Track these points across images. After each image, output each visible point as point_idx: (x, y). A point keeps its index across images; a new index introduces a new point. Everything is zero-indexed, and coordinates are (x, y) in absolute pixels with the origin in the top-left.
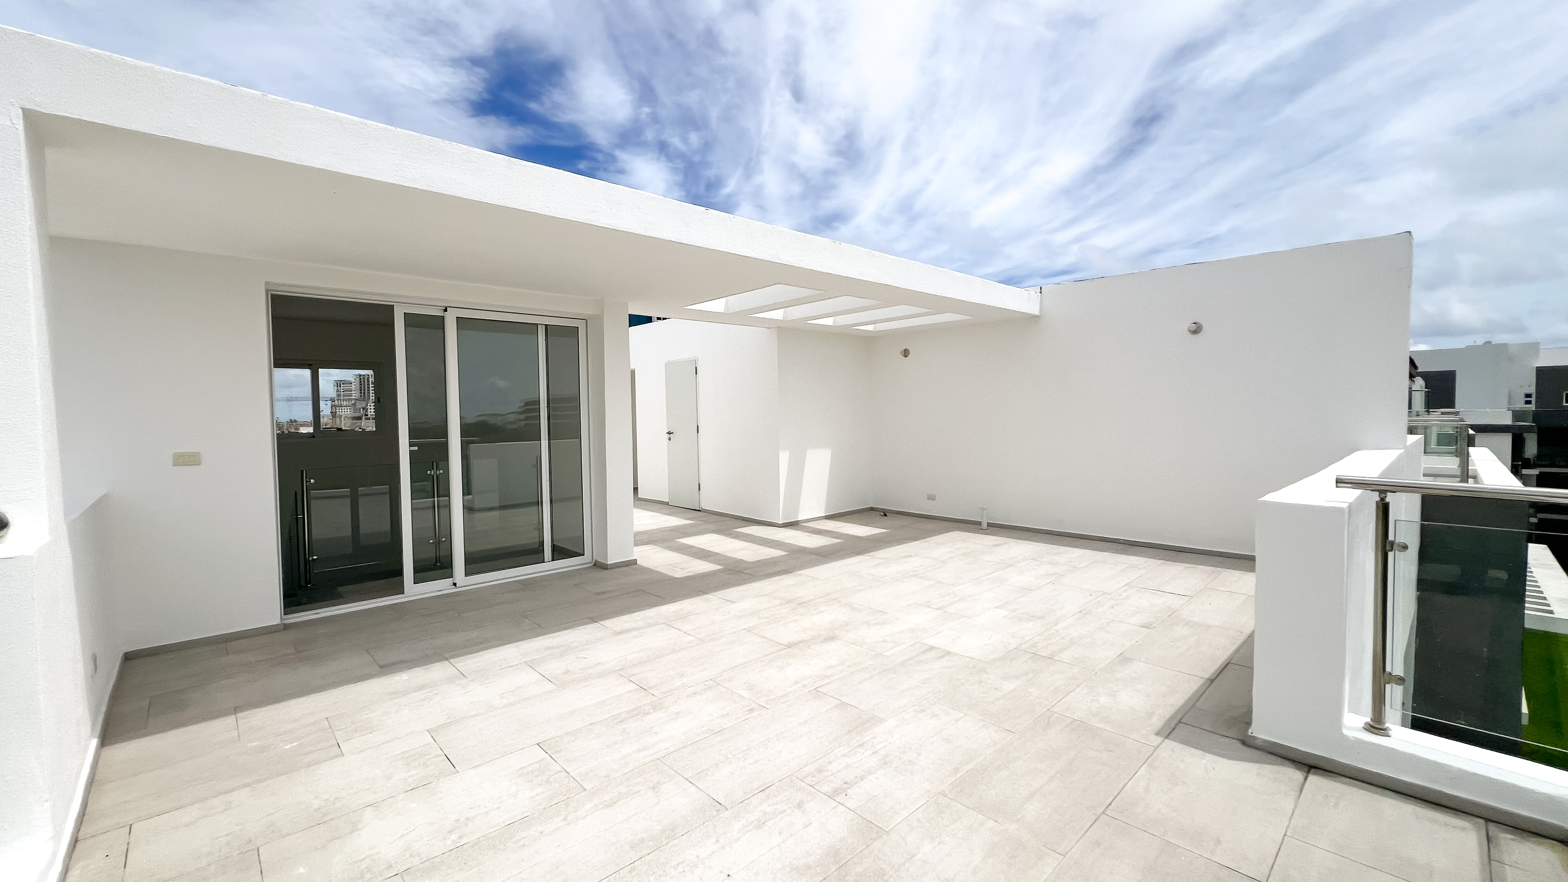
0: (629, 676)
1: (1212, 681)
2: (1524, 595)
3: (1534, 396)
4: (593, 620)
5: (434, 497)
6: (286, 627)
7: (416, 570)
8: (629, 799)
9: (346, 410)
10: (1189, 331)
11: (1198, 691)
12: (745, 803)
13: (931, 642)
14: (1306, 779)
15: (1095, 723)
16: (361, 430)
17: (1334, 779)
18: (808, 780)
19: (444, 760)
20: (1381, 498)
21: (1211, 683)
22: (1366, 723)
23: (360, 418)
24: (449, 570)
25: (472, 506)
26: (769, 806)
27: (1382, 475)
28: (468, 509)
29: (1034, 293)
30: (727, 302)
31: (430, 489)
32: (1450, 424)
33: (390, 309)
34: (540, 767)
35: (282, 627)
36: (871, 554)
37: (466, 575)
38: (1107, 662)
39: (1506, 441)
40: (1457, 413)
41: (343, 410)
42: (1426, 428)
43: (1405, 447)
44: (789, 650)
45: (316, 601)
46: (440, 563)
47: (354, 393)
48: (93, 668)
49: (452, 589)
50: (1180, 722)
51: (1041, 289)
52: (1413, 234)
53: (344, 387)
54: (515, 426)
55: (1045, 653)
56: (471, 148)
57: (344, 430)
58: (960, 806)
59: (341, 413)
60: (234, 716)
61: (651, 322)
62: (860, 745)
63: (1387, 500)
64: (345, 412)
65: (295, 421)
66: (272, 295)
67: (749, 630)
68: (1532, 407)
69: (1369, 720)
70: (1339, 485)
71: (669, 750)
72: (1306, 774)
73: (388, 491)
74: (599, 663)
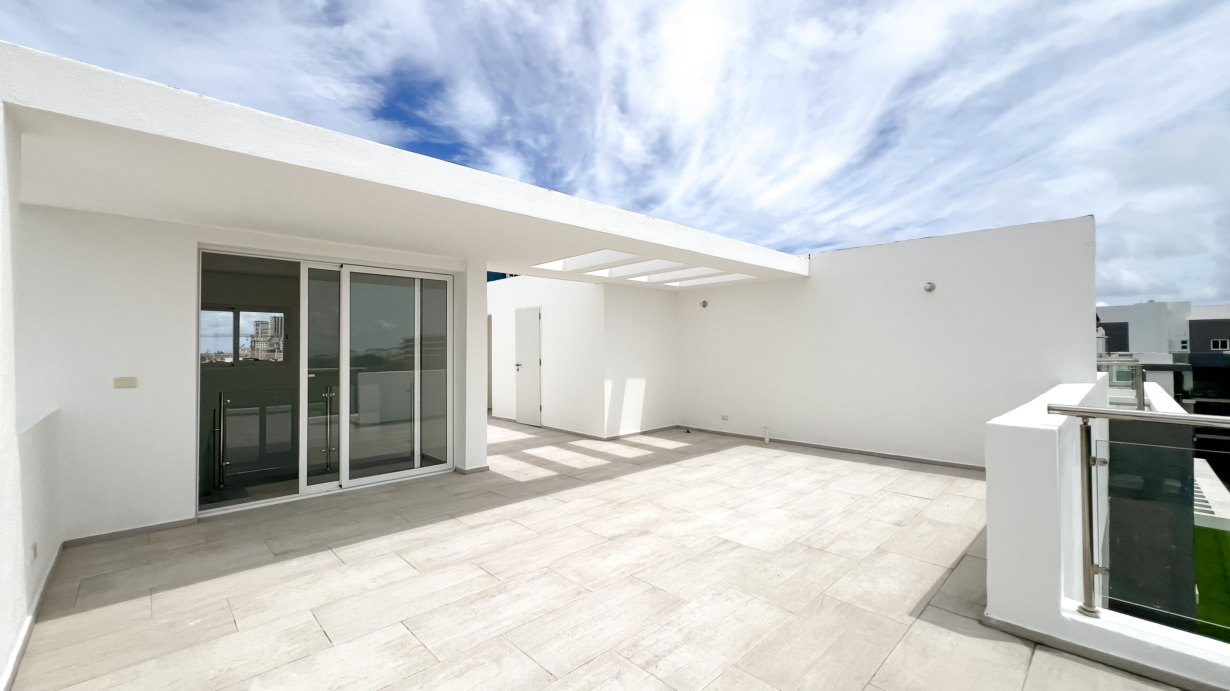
0: (479, 564)
1: (952, 569)
2: (1193, 500)
3: (1188, 343)
4: (452, 516)
5: (327, 415)
6: (199, 521)
7: (309, 474)
8: (476, 670)
9: (260, 345)
10: (925, 288)
11: (942, 578)
12: (572, 674)
13: (725, 536)
14: (1033, 653)
15: (859, 605)
16: (274, 360)
17: (1056, 654)
18: (625, 654)
19: (322, 636)
20: (1084, 422)
21: (952, 571)
22: (1080, 607)
23: (274, 351)
24: (335, 475)
25: (358, 422)
26: (592, 676)
27: (1081, 403)
28: (354, 424)
29: (804, 259)
30: (564, 263)
31: (324, 407)
32: (1128, 364)
33: (296, 266)
34: (402, 641)
35: (197, 521)
36: (677, 463)
37: (350, 478)
38: (868, 553)
39: (1169, 377)
40: (1131, 355)
41: (258, 345)
42: (1108, 366)
43: (1096, 382)
44: (610, 542)
45: (227, 499)
46: (330, 468)
47: (270, 332)
48: (33, 555)
49: (339, 489)
50: (928, 604)
51: (809, 256)
52: (1095, 217)
53: (261, 326)
54: (396, 359)
55: (818, 546)
56: (364, 140)
57: (261, 360)
58: (750, 676)
59: (258, 347)
60: (150, 597)
61: (506, 278)
62: (668, 624)
63: (1089, 424)
64: (262, 346)
65: (222, 353)
66: (203, 253)
67: (578, 525)
68: (1188, 351)
69: (1081, 604)
70: (1050, 411)
71: (510, 627)
72: (1033, 649)
73: (290, 409)
74: (456, 553)
